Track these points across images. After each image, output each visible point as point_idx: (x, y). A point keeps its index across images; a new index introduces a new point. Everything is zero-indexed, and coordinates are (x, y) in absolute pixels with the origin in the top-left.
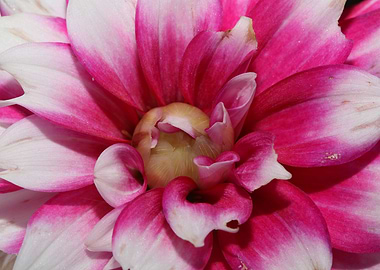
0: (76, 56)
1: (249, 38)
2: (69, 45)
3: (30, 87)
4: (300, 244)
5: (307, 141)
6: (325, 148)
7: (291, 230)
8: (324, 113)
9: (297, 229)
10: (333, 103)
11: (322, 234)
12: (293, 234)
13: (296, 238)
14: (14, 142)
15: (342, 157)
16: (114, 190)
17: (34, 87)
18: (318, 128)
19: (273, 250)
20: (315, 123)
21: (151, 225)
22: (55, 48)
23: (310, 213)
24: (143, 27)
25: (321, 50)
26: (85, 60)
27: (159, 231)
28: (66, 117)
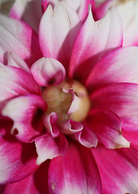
0: (113, 51)
1: (117, 145)
2: (122, 47)
3: (98, 25)
4: (6, 167)
5: (65, 174)
6: (58, 183)
7: (15, 163)
8: (79, 183)
9: (15, 167)
10: (83, 188)
11: (11, 179)
12: (12, 164)
13: (10, 166)
14: (68, 15)
15: (53, 192)
16: (40, 68)
17: (98, 27)
18: (71, 180)
19: (5, 153)
20: (74, 179)
21: (20, 87)
22: (120, 39)
23: (24, 174)
24: (127, 86)
25: (114, 183)
26: (111, 55)
27: (17, 92)
28: (81, 44)
